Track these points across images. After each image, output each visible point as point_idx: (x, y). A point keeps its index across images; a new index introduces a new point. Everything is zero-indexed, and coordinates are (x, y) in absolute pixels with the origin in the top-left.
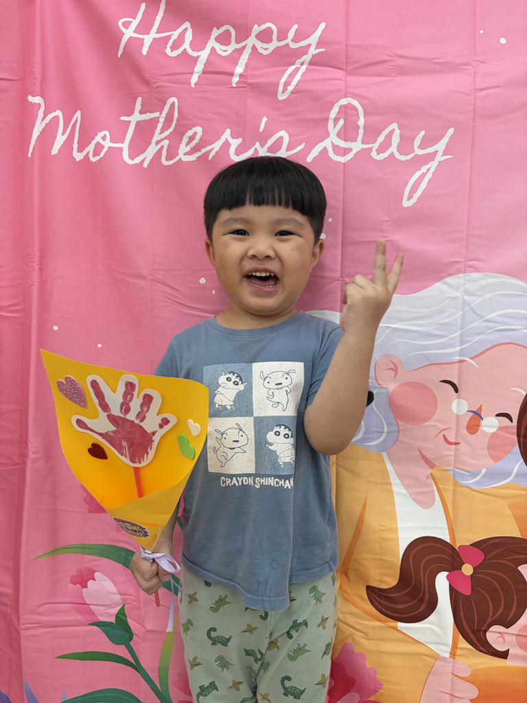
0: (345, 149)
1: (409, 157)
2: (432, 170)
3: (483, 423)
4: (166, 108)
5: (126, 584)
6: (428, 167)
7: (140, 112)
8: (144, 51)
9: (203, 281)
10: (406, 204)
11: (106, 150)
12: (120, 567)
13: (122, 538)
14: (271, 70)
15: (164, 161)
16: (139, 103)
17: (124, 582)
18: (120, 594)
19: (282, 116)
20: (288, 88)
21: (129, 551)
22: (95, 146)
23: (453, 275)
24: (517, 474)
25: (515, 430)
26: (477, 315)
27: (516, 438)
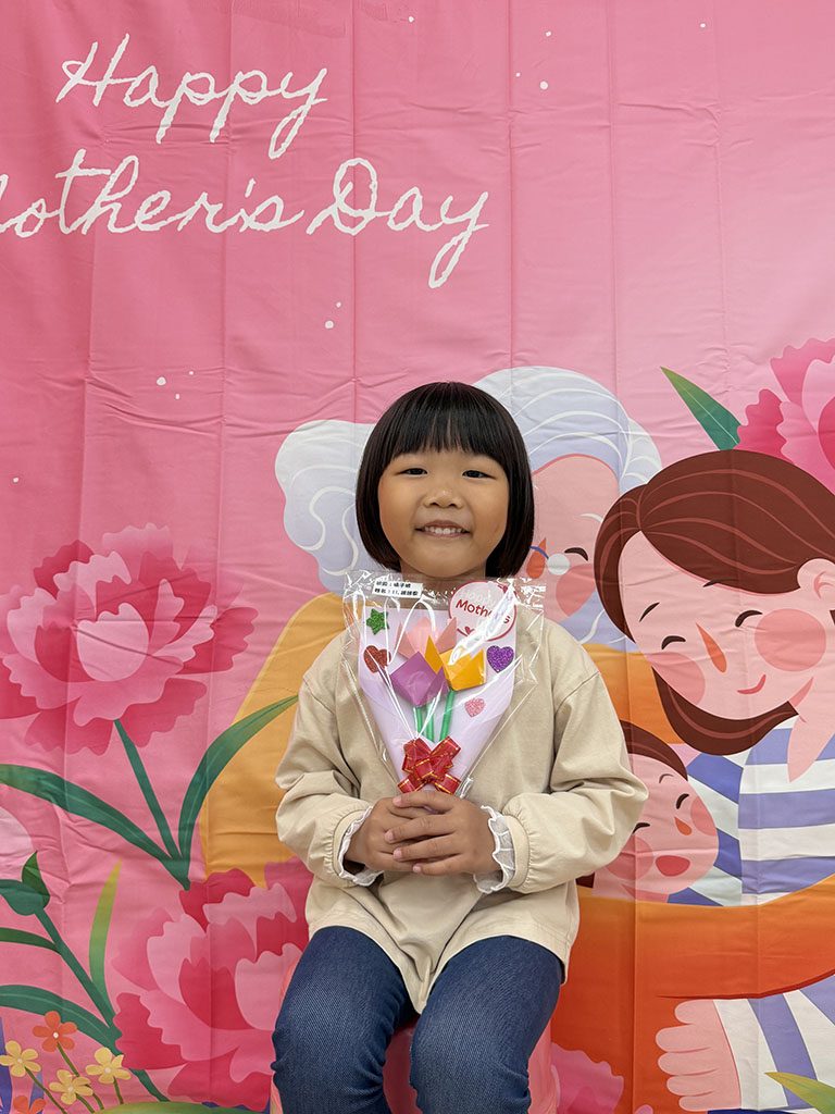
0: (355, 218)
1: (435, 227)
2: (465, 242)
3: (548, 562)
4: (122, 167)
5: (39, 821)
6: (459, 238)
7: (81, 167)
8: (96, 102)
9: (161, 381)
10: (433, 284)
11: (41, 223)
12: (29, 798)
13: (32, 754)
14: (261, 122)
15: (111, 227)
16: (80, 156)
17: (35, 819)
18: (31, 836)
19: (274, 178)
20: (283, 145)
21: (41, 772)
22: (28, 218)
23: (497, 371)
24: (598, 630)
25: (592, 571)
26: (532, 420)
27: (594, 580)
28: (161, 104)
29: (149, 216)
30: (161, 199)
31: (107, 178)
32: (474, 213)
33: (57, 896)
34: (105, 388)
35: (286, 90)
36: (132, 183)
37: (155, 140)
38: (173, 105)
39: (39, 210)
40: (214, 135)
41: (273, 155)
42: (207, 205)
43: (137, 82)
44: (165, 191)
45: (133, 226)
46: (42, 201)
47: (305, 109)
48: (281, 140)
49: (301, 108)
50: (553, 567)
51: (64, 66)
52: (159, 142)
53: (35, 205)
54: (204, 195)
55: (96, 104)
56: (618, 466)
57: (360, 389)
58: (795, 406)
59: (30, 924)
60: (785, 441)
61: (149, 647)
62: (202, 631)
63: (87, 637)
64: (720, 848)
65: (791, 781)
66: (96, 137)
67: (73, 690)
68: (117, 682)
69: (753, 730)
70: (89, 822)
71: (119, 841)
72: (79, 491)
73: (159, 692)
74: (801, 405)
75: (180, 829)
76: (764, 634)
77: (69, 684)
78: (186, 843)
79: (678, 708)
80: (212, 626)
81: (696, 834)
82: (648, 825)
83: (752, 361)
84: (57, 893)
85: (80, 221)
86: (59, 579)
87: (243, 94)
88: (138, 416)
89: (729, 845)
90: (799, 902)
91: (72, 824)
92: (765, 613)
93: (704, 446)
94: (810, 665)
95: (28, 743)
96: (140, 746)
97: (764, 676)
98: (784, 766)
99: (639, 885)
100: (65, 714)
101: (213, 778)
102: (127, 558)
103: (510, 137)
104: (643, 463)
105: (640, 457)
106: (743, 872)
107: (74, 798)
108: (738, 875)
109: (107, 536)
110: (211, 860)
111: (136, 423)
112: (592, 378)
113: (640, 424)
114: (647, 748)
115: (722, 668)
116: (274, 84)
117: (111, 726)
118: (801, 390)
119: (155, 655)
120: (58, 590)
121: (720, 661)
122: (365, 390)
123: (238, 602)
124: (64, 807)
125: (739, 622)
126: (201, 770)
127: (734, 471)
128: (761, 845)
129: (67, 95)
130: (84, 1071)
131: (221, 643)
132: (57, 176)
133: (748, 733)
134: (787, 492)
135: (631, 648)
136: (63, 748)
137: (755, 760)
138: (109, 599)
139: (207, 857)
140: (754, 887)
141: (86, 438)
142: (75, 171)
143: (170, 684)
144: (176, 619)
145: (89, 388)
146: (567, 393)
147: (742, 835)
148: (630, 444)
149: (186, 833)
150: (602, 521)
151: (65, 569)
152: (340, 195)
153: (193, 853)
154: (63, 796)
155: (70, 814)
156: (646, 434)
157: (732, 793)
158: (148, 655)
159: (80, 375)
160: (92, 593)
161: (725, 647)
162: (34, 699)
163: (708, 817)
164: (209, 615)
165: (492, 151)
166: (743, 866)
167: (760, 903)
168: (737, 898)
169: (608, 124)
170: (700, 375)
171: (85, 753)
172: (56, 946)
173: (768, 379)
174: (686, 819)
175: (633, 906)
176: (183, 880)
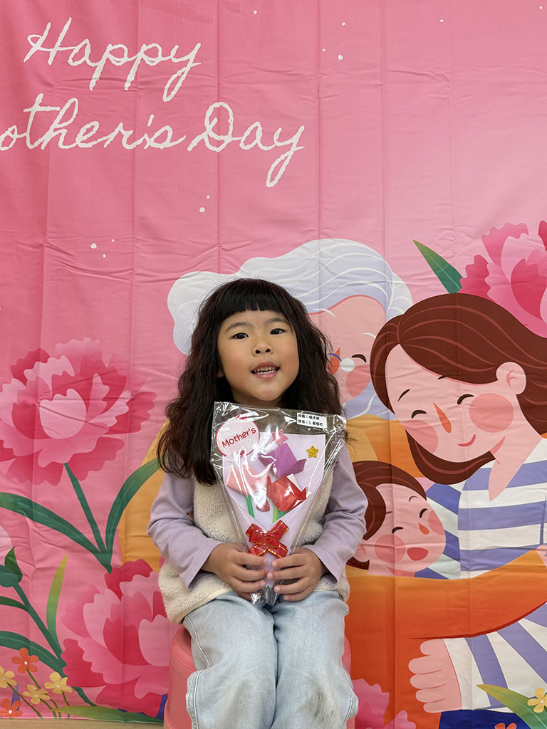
0: (219, 141)
1: (270, 148)
2: (289, 158)
3: (342, 363)
4: (67, 106)
5: (16, 528)
6: (286, 155)
7: (41, 105)
8: (50, 62)
9: (94, 246)
10: (269, 184)
11: (14, 141)
12: (9, 513)
13: (11, 485)
14: (157, 77)
15: (61, 145)
16: (40, 98)
17: (13, 526)
18: (11, 537)
19: (167, 114)
20: (172, 93)
21: (18, 497)
22: (5, 138)
23: (309, 241)
24: (372, 406)
25: (369, 369)
26: (331, 272)
27: (370, 375)
28: (93, 65)
29: (85, 138)
30: (93, 127)
31: (58, 113)
32: (295, 139)
33: (26, 575)
34: (57, 250)
35: (174, 57)
36: (74, 116)
37: (89, 88)
38: (100, 65)
39: (13, 132)
40: (127, 85)
41: (166, 99)
42: (123, 131)
43: (77, 49)
44: (95, 122)
45: (75, 145)
46: (15, 127)
47: (186, 69)
48: (171, 89)
49: (184, 69)
50: (344, 366)
51: (29, 38)
52: (91, 89)
53: (10, 129)
54: (121, 125)
55: (50, 64)
56: (385, 303)
57: (222, 252)
58: (496, 265)
59: (10, 593)
60: (490, 288)
61: (87, 417)
62: (121, 406)
63: (47, 411)
64: (447, 542)
65: (491, 500)
66: (49, 85)
67: (38, 444)
68: (66, 439)
69: (467, 469)
70: (48, 528)
71: (67, 540)
72: (40, 316)
73: (93, 445)
74: (500, 265)
75: (107, 533)
76: (475, 409)
77: (35, 440)
78: (110, 541)
79: (422, 456)
80: (128, 404)
81: (432, 533)
82: (402, 528)
83: (470, 237)
84: (27, 573)
85: (40, 140)
86: (28, 373)
87: (147, 59)
88: (79, 269)
89: (452, 540)
90: (495, 576)
91: (37, 529)
92: (476, 396)
93: (439, 290)
94: (504, 428)
95: (9, 478)
96: (81, 480)
97: (475, 436)
98: (486, 492)
99: (397, 566)
100: (32, 459)
101: (128, 500)
102: (72, 360)
103: (318, 91)
104: (401, 301)
105: (399, 298)
106: (461, 558)
107: (38, 513)
108: (458, 560)
109: (59, 346)
110: (126, 553)
111: (78, 273)
112: (370, 246)
113: (400, 277)
114: (402, 480)
115: (449, 431)
116: (166, 53)
117: (62, 467)
118: (500, 256)
119: (91, 422)
120: (27, 380)
121: (447, 426)
122: (225, 252)
123: (144, 389)
124: (32, 519)
125: (459, 402)
126: (120, 495)
127: (458, 307)
128: (472, 540)
129: (31, 57)
130: (43, 686)
131: (134, 414)
132: (25, 111)
133: (465, 471)
134: (491, 320)
135: (392, 417)
136: (32, 482)
137: (468, 487)
138: (61, 386)
139: (123, 550)
140: (468, 567)
141: (45, 282)
142: (36, 108)
143: (100, 440)
144: (104, 399)
145: (47, 250)
146: (354, 256)
147: (460, 535)
148: (393, 290)
149: (111, 535)
150: (375, 337)
151: (31, 367)
152: (209, 126)
153: (114, 548)
154: (32, 512)
155: (36, 523)
156: (403, 282)
157: (454, 507)
158: (86, 422)
159: (41, 241)
160: (49, 382)
161: (450, 417)
162: (12, 449)
163: (439, 523)
164: (126, 396)
165: (308, 100)
166: (461, 553)
167: (472, 577)
168: (458, 574)
169: (380, 83)
170: (437, 245)
171: (46, 484)
172: (26, 607)
173: (480, 248)
174: (426, 524)
175: (394, 580)
176: (107, 566)
